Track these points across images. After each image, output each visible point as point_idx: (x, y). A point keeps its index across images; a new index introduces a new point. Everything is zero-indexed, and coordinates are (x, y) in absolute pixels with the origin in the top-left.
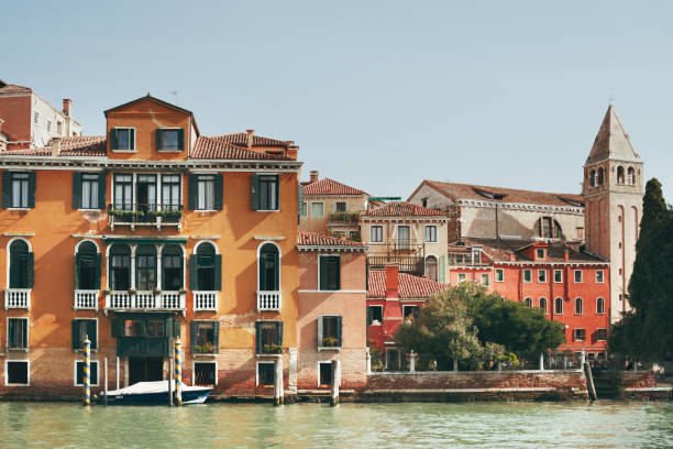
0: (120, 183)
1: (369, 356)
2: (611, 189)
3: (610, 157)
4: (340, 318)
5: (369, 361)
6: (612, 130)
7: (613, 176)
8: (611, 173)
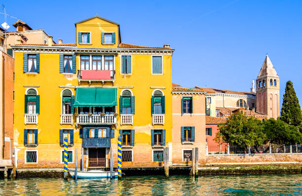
0: (83, 60)
1: (207, 146)
2: (268, 87)
3: (268, 75)
4: (194, 127)
5: (207, 148)
6: (268, 65)
7: (268, 83)
8: (268, 81)
